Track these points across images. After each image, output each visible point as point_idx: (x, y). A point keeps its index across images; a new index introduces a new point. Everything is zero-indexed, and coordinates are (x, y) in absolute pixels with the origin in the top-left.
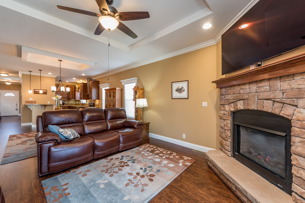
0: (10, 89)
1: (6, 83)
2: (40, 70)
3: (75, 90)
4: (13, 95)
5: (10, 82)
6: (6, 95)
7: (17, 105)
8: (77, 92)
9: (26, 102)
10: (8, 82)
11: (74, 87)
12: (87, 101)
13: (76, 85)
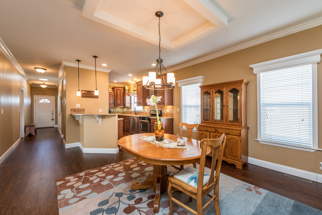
0: (45, 95)
1: (41, 85)
2: (95, 57)
3: (124, 93)
4: (49, 102)
5: (46, 85)
6: (41, 101)
7: (52, 113)
8: (127, 95)
9: (71, 110)
10: (44, 84)
11: (122, 89)
12: (144, 108)
13: (126, 86)
